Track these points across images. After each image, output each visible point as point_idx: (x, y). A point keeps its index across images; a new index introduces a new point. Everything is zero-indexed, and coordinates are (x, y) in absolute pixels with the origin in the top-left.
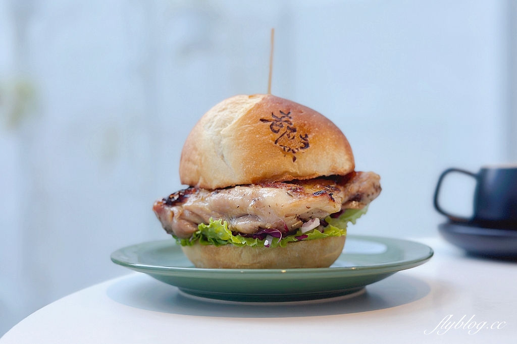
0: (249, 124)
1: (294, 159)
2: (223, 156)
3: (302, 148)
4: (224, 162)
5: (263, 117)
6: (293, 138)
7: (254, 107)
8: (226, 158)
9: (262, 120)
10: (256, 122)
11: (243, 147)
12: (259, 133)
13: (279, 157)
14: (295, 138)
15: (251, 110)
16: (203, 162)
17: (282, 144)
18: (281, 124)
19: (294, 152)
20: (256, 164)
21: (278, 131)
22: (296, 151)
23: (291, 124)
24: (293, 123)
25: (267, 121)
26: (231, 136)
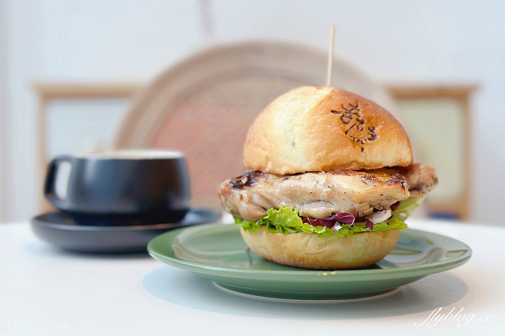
0: (321, 115)
1: (362, 150)
2: (294, 144)
3: (370, 139)
4: (295, 149)
5: (333, 109)
6: (362, 130)
7: (325, 99)
8: (296, 146)
9: (333, 111)
10: (328, 113)
11: (315, 136)
12: (331, 124)
13: (349, 147)
14: (364, 129)
15: (322, 101)
16: (273, 148)
17: (351, 135)
18: (350, 116)
19: (362, 143)
20: (327, 153)
21: (348, 123)
22: (365, 142)
23: (359, 116)
24: (362, 116)
25: (338, 112)
26: (303, 125)
